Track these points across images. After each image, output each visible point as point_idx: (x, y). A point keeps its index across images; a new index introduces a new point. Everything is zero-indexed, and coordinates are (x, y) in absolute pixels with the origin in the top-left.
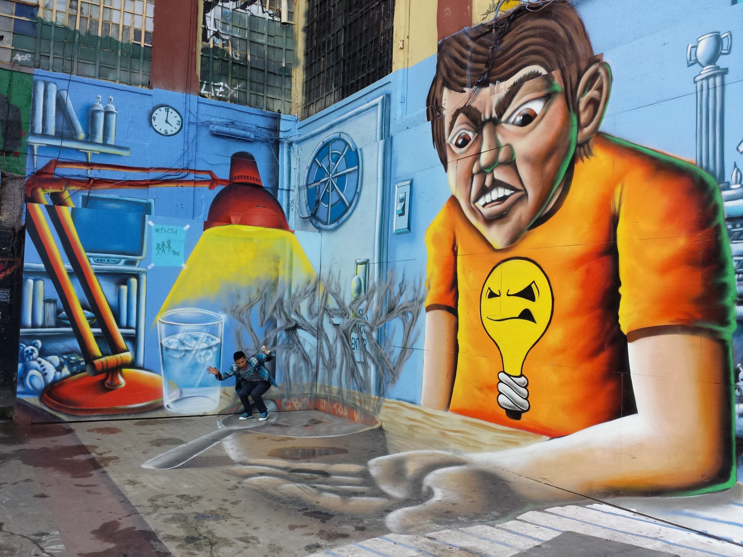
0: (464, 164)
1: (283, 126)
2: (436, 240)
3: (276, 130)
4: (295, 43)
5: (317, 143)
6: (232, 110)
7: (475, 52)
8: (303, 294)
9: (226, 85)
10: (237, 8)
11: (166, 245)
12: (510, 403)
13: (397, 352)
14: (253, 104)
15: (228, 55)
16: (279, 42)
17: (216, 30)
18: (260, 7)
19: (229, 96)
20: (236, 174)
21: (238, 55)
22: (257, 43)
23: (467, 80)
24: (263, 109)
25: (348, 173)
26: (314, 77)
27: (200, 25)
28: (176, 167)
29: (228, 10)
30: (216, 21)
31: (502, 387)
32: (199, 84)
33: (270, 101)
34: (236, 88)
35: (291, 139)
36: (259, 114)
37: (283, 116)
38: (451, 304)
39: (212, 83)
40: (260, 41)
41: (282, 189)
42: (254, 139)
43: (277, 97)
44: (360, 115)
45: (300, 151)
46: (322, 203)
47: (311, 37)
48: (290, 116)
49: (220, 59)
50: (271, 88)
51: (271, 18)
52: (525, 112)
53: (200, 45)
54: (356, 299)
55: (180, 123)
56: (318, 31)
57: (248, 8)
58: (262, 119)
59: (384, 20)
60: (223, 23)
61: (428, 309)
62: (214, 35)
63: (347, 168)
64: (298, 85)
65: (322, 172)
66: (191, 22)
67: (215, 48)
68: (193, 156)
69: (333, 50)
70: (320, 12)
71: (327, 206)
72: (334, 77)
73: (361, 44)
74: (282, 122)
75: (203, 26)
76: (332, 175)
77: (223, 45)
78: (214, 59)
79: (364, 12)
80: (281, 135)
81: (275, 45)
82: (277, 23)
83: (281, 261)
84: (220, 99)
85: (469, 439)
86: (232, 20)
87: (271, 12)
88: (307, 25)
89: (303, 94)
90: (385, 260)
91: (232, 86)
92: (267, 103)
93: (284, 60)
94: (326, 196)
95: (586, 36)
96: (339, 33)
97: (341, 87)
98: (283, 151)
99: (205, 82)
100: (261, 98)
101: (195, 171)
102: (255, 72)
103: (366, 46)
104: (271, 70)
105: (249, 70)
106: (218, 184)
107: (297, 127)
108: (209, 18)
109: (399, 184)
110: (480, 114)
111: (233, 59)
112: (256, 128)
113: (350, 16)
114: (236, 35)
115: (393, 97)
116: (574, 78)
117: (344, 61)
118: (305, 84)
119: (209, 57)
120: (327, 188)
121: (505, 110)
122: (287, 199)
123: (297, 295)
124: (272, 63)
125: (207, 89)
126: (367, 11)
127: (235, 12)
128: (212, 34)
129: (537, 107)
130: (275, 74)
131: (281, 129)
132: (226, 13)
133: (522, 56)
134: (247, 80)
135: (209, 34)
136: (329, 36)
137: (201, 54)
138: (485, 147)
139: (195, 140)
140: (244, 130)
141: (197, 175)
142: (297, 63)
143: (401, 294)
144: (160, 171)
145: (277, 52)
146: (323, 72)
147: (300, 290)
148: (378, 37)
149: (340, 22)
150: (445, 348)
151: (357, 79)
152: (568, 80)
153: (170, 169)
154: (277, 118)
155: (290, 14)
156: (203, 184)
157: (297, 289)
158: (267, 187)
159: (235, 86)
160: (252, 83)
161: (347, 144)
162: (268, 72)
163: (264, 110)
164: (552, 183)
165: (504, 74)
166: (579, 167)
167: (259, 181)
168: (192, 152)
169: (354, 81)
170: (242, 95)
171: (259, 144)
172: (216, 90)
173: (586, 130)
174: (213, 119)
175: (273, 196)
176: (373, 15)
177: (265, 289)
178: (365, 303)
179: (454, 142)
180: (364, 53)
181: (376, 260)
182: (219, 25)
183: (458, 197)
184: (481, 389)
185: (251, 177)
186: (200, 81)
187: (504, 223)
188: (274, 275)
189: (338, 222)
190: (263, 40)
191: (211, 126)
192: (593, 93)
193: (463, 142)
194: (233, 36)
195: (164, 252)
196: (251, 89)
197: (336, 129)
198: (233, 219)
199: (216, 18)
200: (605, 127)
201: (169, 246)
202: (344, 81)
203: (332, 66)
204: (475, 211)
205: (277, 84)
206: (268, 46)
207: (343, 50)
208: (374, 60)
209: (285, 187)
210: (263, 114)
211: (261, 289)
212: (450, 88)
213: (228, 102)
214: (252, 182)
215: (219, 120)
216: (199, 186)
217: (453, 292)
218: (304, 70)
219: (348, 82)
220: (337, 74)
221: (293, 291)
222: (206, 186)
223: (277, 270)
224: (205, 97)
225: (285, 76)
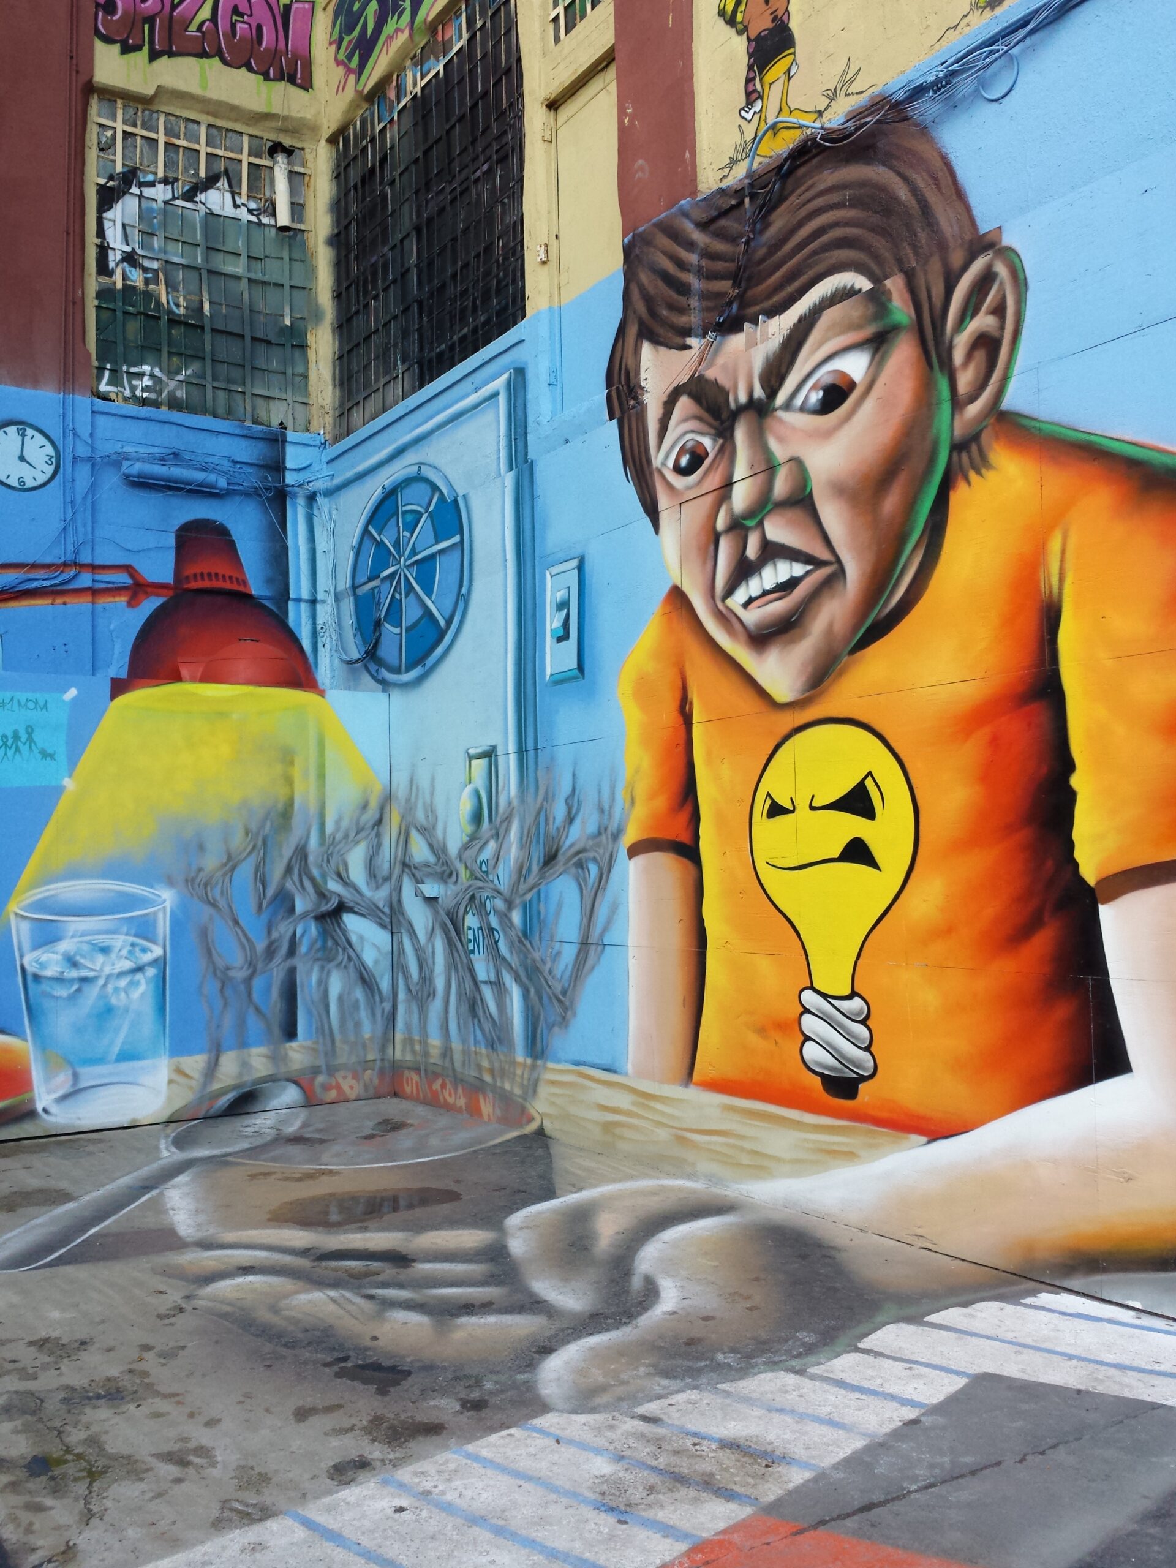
0: (697, 511)
1: (293, 457)
2: (643, 691)
3: (277, 467)
4: (312, 272)
5: (371, 491)
6: (174, 427)
7: (708, 254)
8: (352, 834)
9: (157, 372)
10: (174, 198)
11: (24, 737)
12: (832, 1061)
13: (569, 953)
14: (221, 411)
15: (158, 303)
16: (274, 271)
17: (128, 249)
18: (228, 196)
19: (164, 394)
20: (189, 571)
21: (182, 302)
22: (225, 275)
23: (694, 319)
24: (244, 421)
25: (441, 552)
26: (358, 345)
27: (92, 240)
28: (48, 560)
29: (154, 205)
30: (128, 228)
31: (809, 1023)
32: (95, 371)
33: (260, 402)
34: (180, 378)
35: (311, 487)
36: (236, 432)
37: (291, 436)
38: (685, 838)
39: (125, 368)
40: (230, 269)
41: (298, 600)
42: (228, 489)
43: (275, 392)
44: (460, 420)
45: (334, 513)
46: (386, 625)
47: (346, 256)
48: (307, 434)
49: (139, 313)
50: (261, 372)
51: (254, 219)
52: (828, 380)
53: (92, 283)
54: (473, 838)
55: (53, 460)
56: (360, 240)
57: (201, 197)
58: (244, 443)
59: (503, 204)
60: (143, 232)
61: (634, 851)
62: (123, 260)
63: (437, 542)
64: (321, 365)
65: (383, 556)
66: (68, 233)
67: (129, 290)
68: (85, 534)
69: (394, 281)
70: (363, 199)
71: (397, 630)
72: (400, 341)
73: (455, 262)
74: (290, 450)
75: (98, 241)
76: (405, 561)
77: (147, 282)
78: (126, 313)
79: (459, 190)
80: (290, 479)
81: (266, 278)
82: (267, 229)
83: (298, 761)
84: (144, 402)
85: (742, 1149)
86: (165, 225)
87: (253, 205)
88: (336, 231)
89: (335, 385)
90: (530, 745)
91: (172, 373)
92: (254, 408)
93: (287, 310)
94: (395, 608)
95: (960, 194)
96: (406, 242)
97: (417, 363)
98: (296, 513)
99: (108, 366)
100: (239, 397)
101: (94, 568)
102: (222, 340)
103: (466, 266)
104: (260, 335)
105: (208, 337)
106: (148, 595)
107: (325, 459)
108: (111, 224)
109: (555, 570)
110: (725, 393)
111: (170, 312)
112: (230, 464)
113: (427, 203)
114: (176, 260)
115: (530, 375)
116: (938, 290)
117: (420, 303)
118: (337, 362)
119: (114, 310)
120: (395, 590)
121: (782, 379)
122: (310, 622)
123: (339, 836)
124: (262, 318)
125: (114, 381)
126: (464, 186)
127: (169, 207)
128: (119, 257)
129: (856, 366)
130: (269, 342)
131: (289, 464)
132: (151, 210)
133: (815, 253)
134: (204, 359)
135: (114, 258)
136: (386, 249)
137: (96, 303)
138: (741, 470)
139: (90, 497)
140: (203, 470)
141: (98, 577)
142: (317, 316)
143: (570, 819)
144: (12, 570)
145: (272, 293)
146: (377, 331)
147: (345, 824)
148: (492, 243)
149: (407, 217)
150: (676, 939)
151: (449, 343)
152: (923, 296)
153: (34, 566)
154: (276, 440)
155: (297, 209)
156: (114, 596)
157: (338, 822)
158: (262, 597)
159: (178, 372)
160: (219, 367)
161: (435, 488)
162: (253, 339)
163: (248, 423)
164: (901, 539)
165: (776, 299)
166: (959, 497)
167: (244, 583)
168: (85, 525)
169: (443, 346)
170: (196, 392)
171: (238, 499)
172: (134, 382)
173: (973, 410)
174: (128, 449)
175: (277, 615)
176: (478, 195)
177: (262, 826)
178: (492, 845)
179: (671, 463)
180: (461, 283)
181: (512, 747)
182: (136, 236)
183: (687, 588)
184: (762, 1031)
185: (224, 576)
186: (96, 363)
187: (793, 641)
188: (282, 792)
189: (424, 666)
190: (237, 267)
191: (126, 464)
192: (983, 321)
193: (690, 462)
194: (167, 262)
195: (20, 752)
196: (214, 379)
197: (411, 457)
198: (184, 672)
199: (126, 222)
200: (1015, 399)
201: (30, 740)
202: (421, 349)
203: (395, 318)
204: (725, 618)
205: (275, 365)
206: (250, 280)
207: (415, 279)
208: (486, 297)
209: (305, 594)
210: (245, 432)
211: (254, 827)
212: (656, 341)
213: (164, 409)
214: (228, 586)
215: (143, 450)
216: (104, 602)
217: (688, 808)
218: (333, 331)
219: (431, 350)
220: (405, 334)
221: (329, 828)
222: (122, 600)
223: (289, 781)
224: (110, 400)
225: (293, 346)
